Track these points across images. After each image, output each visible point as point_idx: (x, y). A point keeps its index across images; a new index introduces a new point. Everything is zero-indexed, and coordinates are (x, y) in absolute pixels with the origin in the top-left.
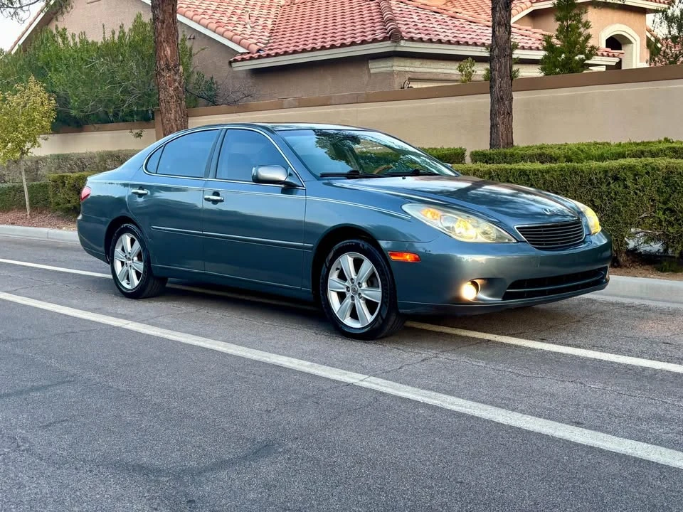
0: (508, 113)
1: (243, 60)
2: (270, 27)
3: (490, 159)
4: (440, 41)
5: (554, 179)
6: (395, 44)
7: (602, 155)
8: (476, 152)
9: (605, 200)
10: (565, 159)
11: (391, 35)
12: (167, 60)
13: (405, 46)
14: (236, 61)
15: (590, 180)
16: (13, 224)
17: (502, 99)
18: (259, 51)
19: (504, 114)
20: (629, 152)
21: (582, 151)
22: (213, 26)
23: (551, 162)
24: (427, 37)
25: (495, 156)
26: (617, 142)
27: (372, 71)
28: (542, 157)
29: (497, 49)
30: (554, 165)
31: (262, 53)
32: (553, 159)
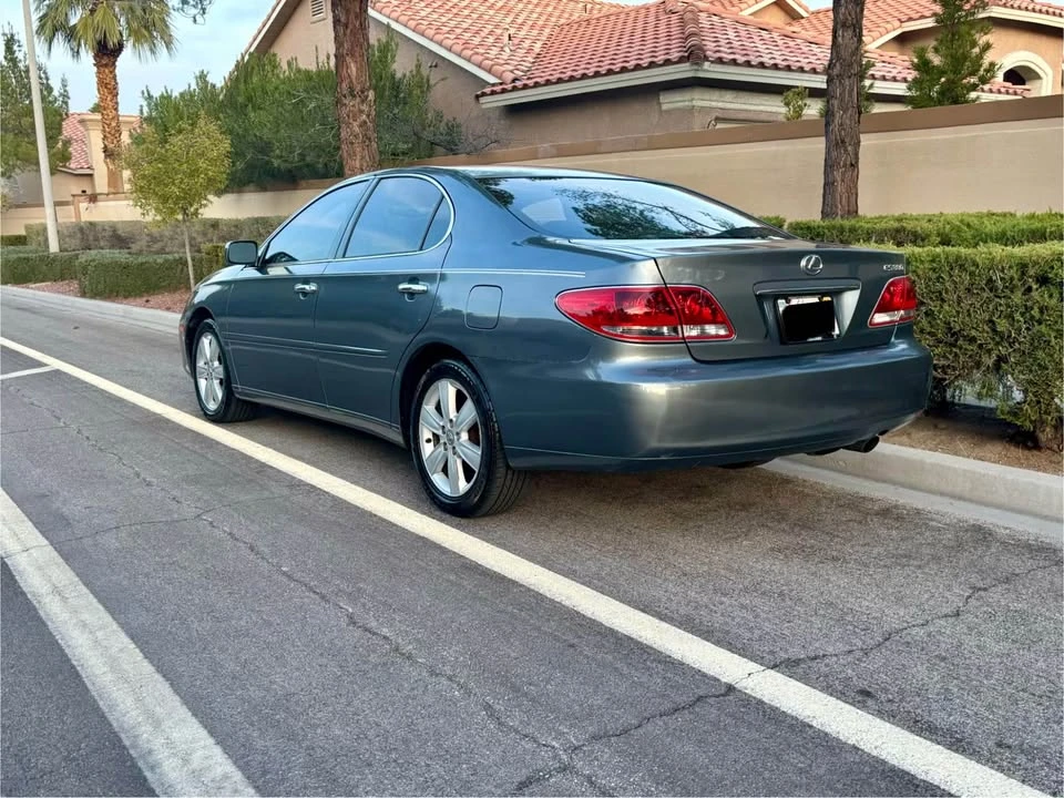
0: (852, 165)
1: (493, 93)
2: (537, 50)
3: (818, 235)
4: (762, 65)
5: (918, 276)
6: (696, 67)
7: (1004, 234)
8: (798, 224)
9: (1019, 321)
10: (939, 239)
11: (690, 53)
12: (351, 81)
13: (711, 71)
14: (484, 94)
15: (990, 281)
16: (168, 309)
17: (843, 142)
18: (514, 80)
19: (845, 165)
20: (1053, 229)
21: (968, 225)
22: (458, 48)
23: (914, 243)
24: (744, 59)
25: (826, 231)
26: (1027, 212)
27: (664, 107)
28: (900, 235)
29: (838, 64)
30: (920, 250)
31: (518, 84)
32: (917, 238)
